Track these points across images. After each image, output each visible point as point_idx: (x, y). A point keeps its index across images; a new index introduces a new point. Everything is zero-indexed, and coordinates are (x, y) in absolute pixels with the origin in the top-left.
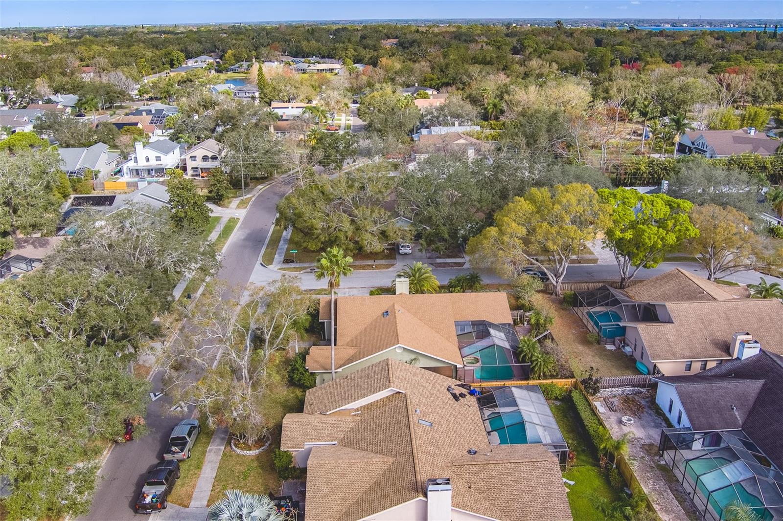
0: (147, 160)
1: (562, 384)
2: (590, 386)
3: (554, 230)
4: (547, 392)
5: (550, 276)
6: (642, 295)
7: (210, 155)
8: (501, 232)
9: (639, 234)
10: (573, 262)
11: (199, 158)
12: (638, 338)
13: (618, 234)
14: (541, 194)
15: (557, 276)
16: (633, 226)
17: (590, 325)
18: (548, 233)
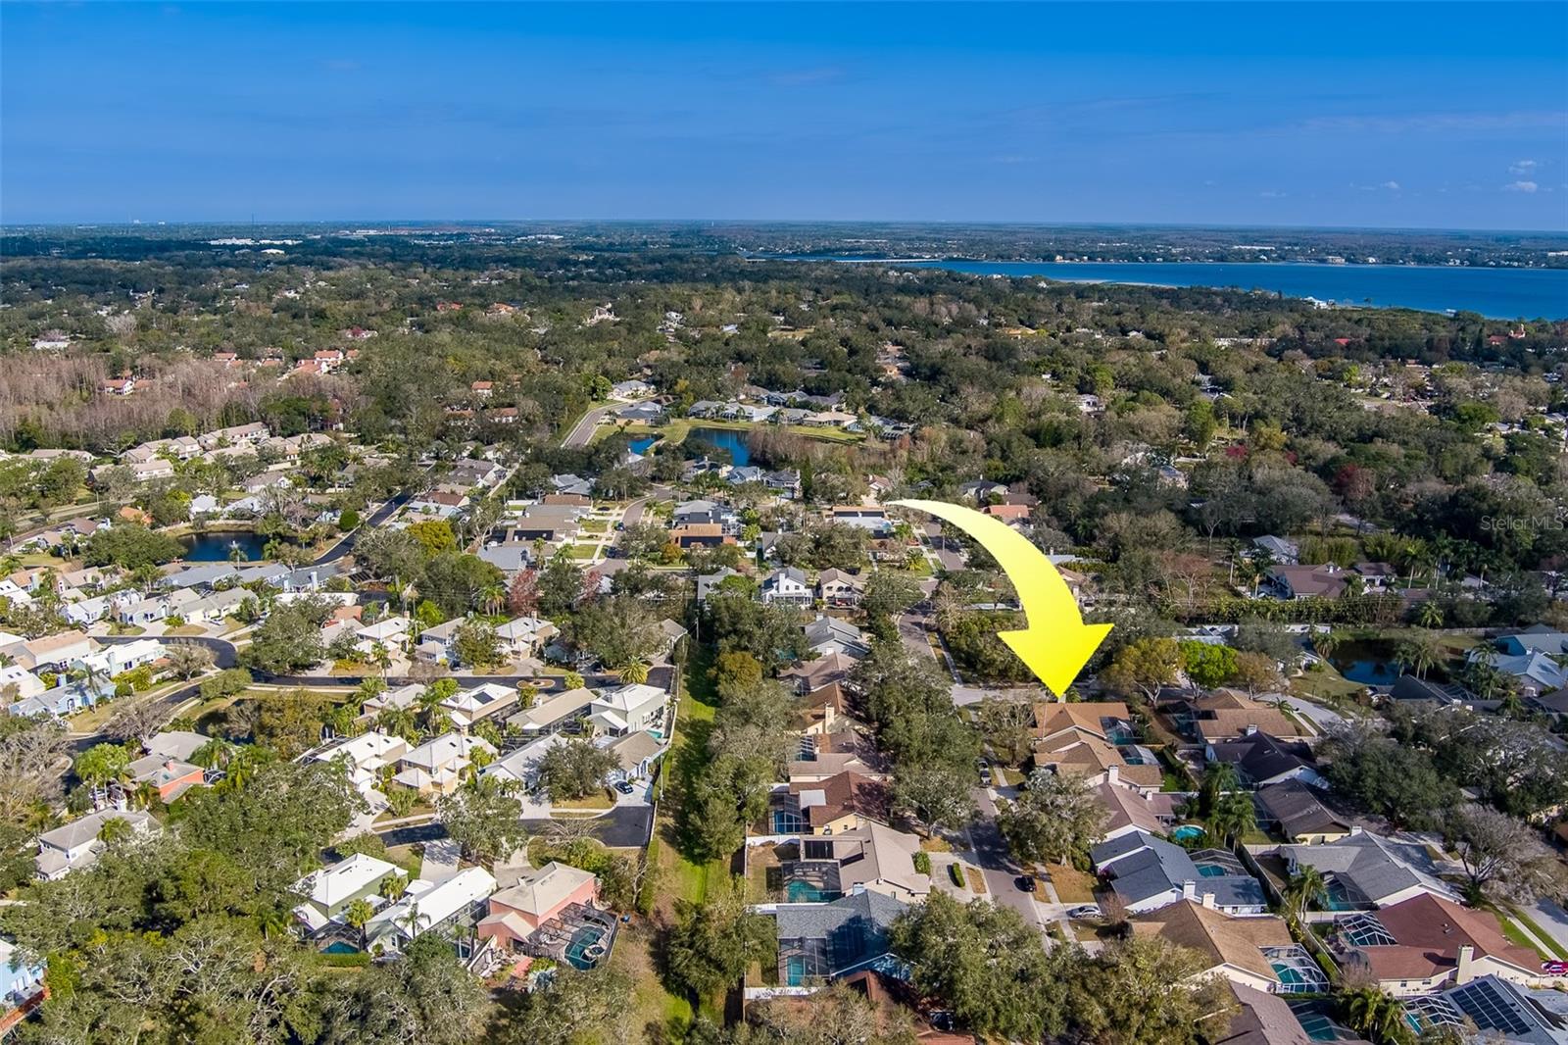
0: (787, 588)
1: (1158, 747)
2: (1173, 749)
3: (1153, 667)
4: (1151, 749)
5: (1150, 695)
6: (1204, 706)
7: (845, 586)
8: (1122, 668)
9: (1202, 670)
10: (1164, 686)
11: (835, 589)
12: (1199, 729)
13: (1190, 670)
14: (1144, 643)
15: (1154, 694)
16: (1199, 665)
17: (1174, 723)
18: (1149, 669)
